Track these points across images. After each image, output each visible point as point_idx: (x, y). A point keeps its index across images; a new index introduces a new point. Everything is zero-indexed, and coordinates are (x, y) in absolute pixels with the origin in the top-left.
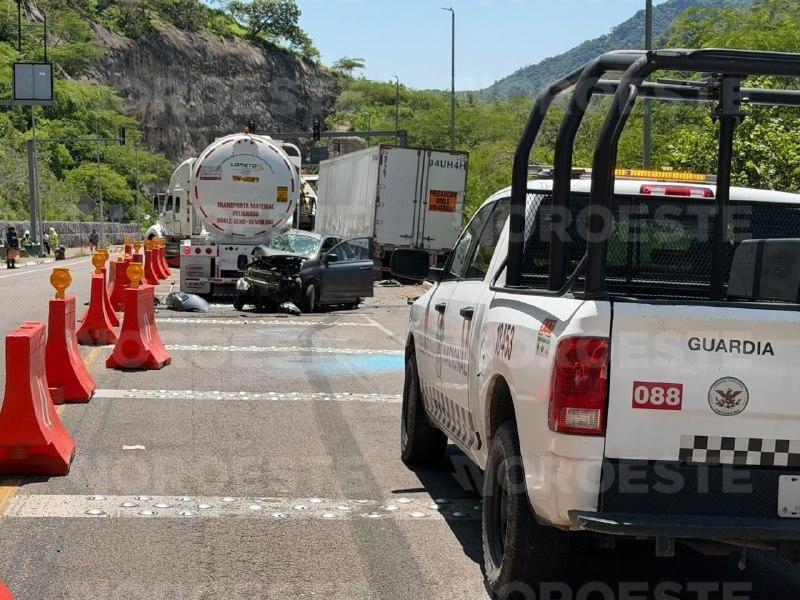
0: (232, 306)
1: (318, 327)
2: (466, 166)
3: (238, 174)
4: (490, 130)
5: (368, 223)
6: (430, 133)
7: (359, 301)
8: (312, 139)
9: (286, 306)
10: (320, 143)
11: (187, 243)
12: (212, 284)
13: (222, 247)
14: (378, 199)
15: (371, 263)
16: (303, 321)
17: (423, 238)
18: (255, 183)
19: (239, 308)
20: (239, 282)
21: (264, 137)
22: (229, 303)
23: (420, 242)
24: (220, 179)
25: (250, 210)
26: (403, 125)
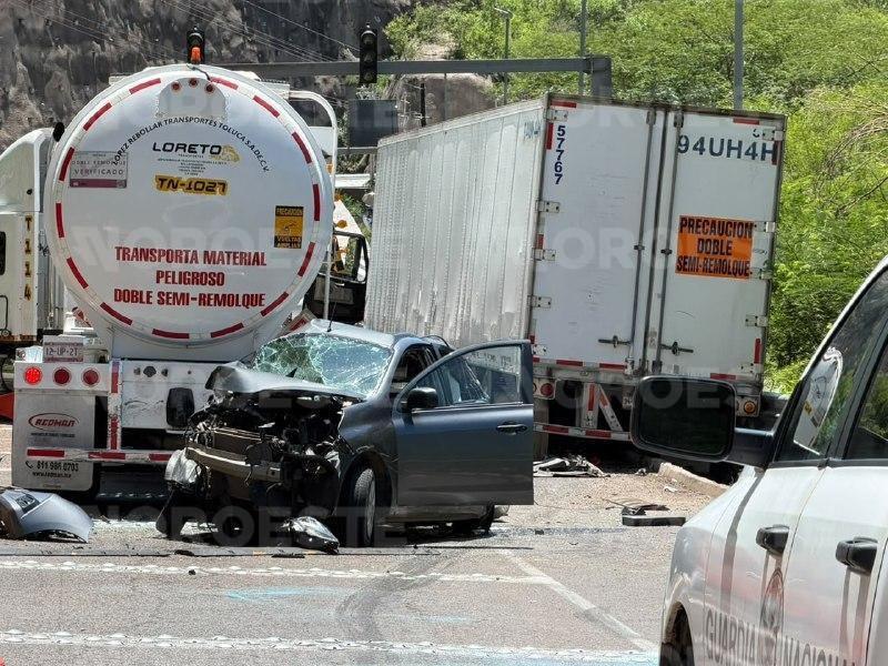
0: (152, 524)
1: (388, 585)
2: (778, 153)
3: (172, 171)
4: (833, 57)
5: (513, 304)
6: (670, 62)
7: (492, 516)
8: (354, 78)
9: (298, 526)
10: (378, 92)
11: (33, 356)
12: (97, 466)
13: (126, 368)
14: (538, 242)
15: (529, 413)
16: (347, 568)
17: (661, 346)
18: (215, 198)
19: (170, 531)
20: (172, 463)
21: (242, 73)
22: (145, 519)
23: (651, 355)
24: (124, 184)
25: (201, 267)
26: (598, 44)
